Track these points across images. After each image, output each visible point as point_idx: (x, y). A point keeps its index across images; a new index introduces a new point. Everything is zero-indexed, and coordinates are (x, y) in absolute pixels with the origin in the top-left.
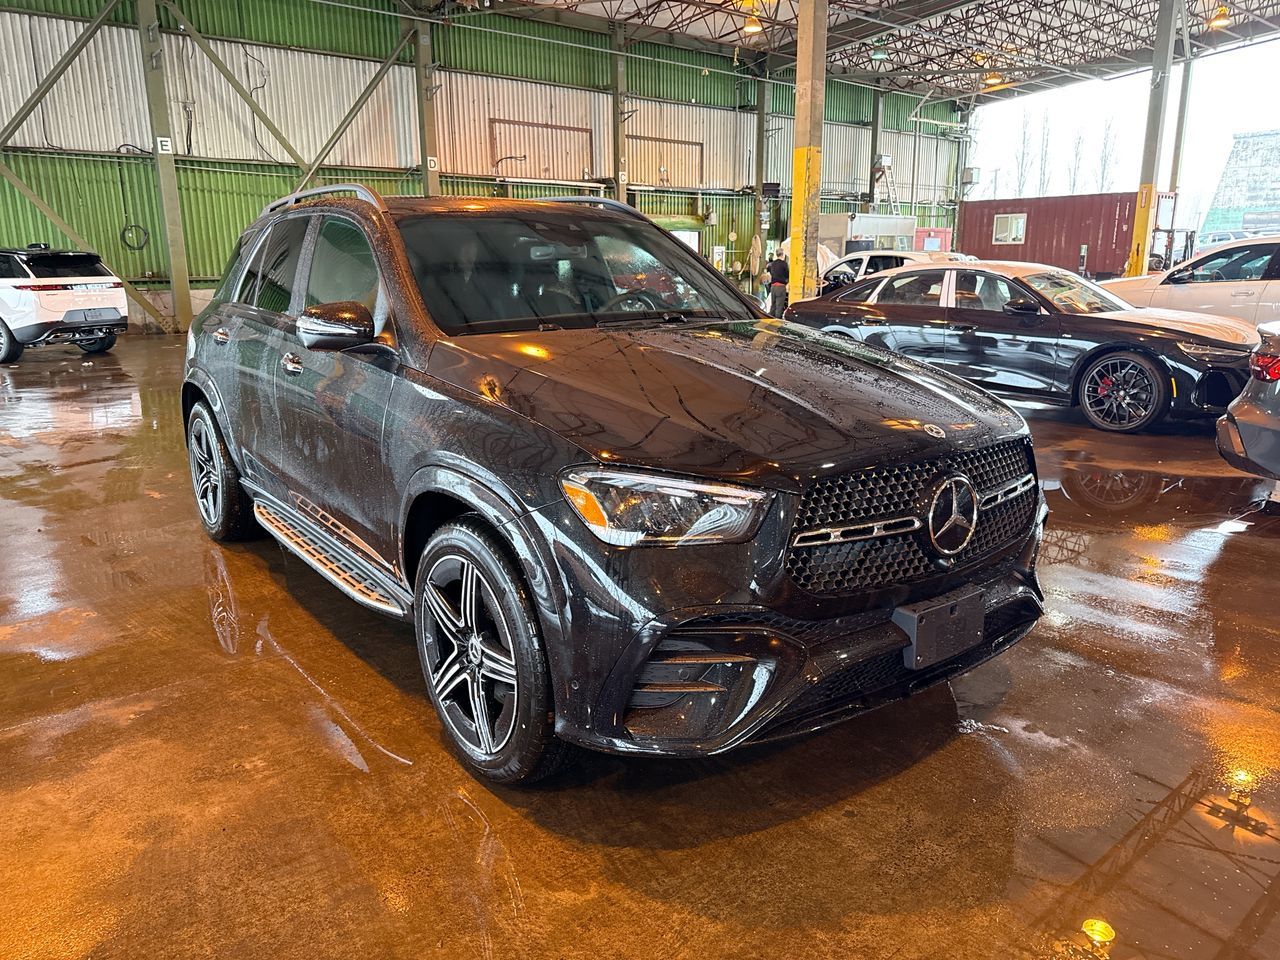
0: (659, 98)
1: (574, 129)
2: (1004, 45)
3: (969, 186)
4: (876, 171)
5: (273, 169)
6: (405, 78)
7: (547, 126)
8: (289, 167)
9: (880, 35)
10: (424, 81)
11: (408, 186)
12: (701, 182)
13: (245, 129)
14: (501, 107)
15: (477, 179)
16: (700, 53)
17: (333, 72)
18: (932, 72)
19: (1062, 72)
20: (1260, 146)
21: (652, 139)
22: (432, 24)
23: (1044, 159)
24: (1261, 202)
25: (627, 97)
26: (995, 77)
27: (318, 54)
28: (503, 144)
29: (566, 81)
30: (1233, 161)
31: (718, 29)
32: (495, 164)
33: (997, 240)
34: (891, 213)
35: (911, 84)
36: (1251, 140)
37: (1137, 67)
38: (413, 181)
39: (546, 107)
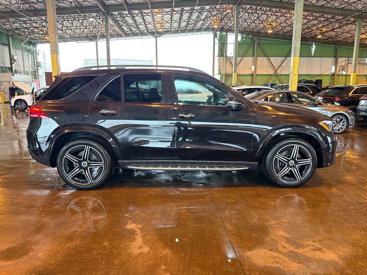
3: (39, 67)
4: (12, 60)
26: (48, 37)
34: (21, 74)
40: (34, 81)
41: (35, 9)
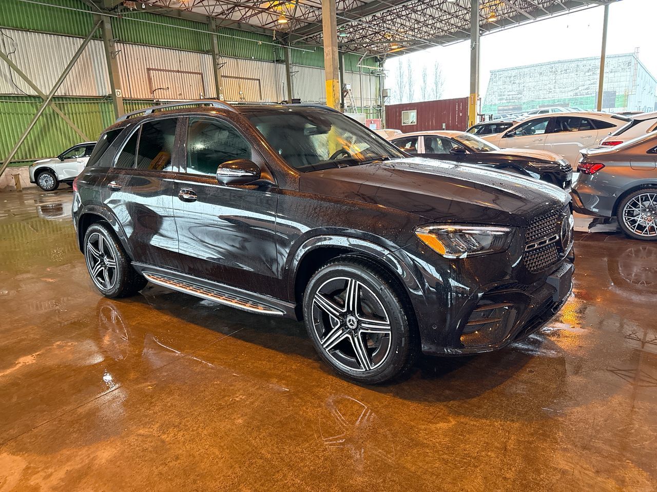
0: (236, 57)
1: (193, 73)
2: (399, 30)
3: (386, 98)
4: (344, 92)
5: (24, 98)
6: (97, 46)
7: (178, 71)
8: (34, 97)
9: (343, 25)
10: (109, 48)
11: (105, 106)
12: (261, 99)
13: (5, 76)
14: (153, 62)
15: (143, 100)
16: (254, 33)
17: (55, 44)
18: (366, 43)
19: (425, 42)
20: (501, 76)
21: (234, 77)
22: (111, 17)
23: (410, 85)
24: (504, 101)
25: (220, 56)
26: (395, 45)
27: (46, 34)
28: (156, 82)
29: (187, 48)
30: (491, 83)
31: (264, 21)
32: (152, 92)
33: (404, 123)
34: (353, 112)
35: (356, 49)
36: (497, 73)
37: (457, 40)
38: (108, 103)
39: (177, 62)
40: (373, 122)
41: (363, 4)
